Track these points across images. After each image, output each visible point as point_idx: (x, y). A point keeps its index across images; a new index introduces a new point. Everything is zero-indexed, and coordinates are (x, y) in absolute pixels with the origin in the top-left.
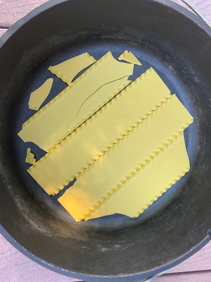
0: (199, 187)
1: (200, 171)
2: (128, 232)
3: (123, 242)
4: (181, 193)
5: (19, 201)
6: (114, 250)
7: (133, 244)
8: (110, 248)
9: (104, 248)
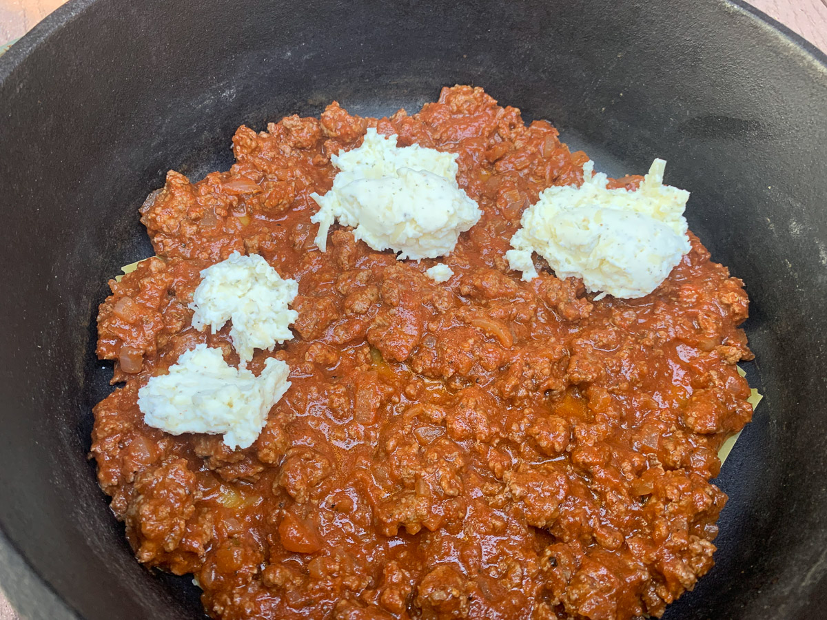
0: (541, 71)
1: (492, 81)
2: (731, 232)
3: (772, 225)
4: (564, 127)
6: (815, 230)
7: (770, 187)
8: (815, 244)
9: (823, 259)
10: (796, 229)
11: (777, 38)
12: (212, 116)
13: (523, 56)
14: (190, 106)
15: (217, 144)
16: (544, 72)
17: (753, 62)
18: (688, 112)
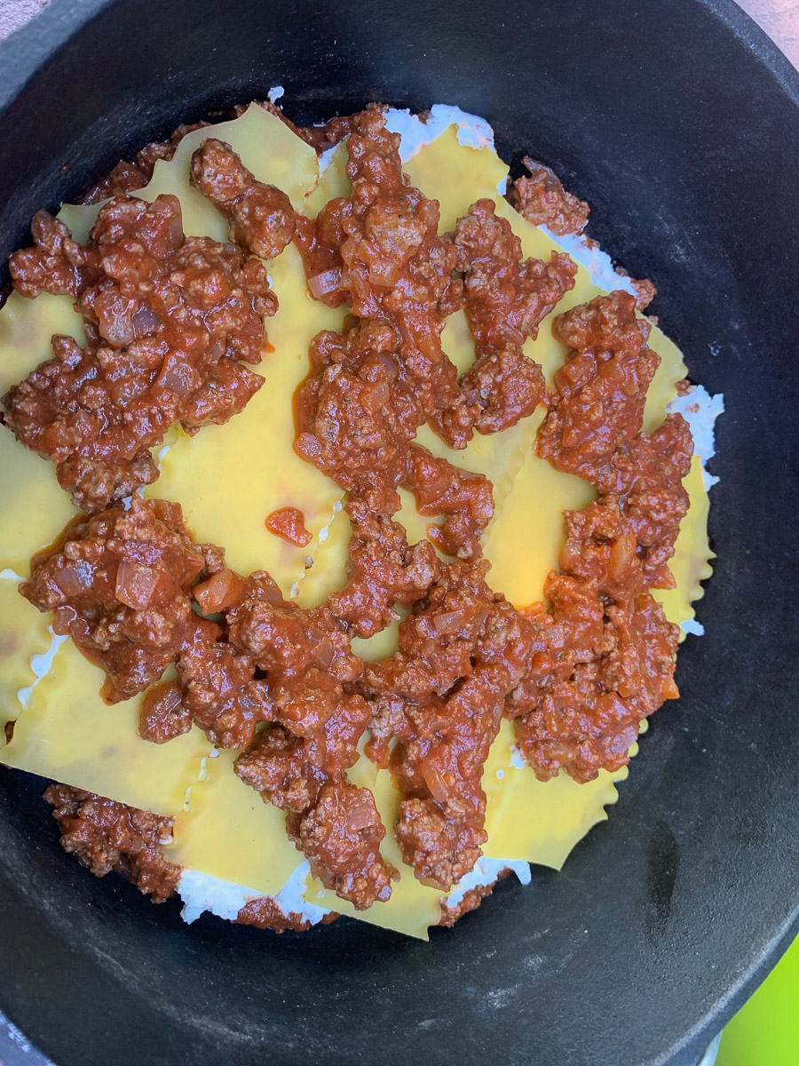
0: (733, 649)
1: (719, 588)
3: (539, 935)
5: (107, 953)
6: (531, 984)
7: (586, 931)
8: (514, 984)
9: (495, 993)
10: (535, 962)
11: (772, 935)
12: (650, 233)
13: (750, 625)
14: (659, 204)
15: (617, 243)
16: (732, 653)
17: (743, 908)
18: (682, 832)
